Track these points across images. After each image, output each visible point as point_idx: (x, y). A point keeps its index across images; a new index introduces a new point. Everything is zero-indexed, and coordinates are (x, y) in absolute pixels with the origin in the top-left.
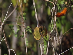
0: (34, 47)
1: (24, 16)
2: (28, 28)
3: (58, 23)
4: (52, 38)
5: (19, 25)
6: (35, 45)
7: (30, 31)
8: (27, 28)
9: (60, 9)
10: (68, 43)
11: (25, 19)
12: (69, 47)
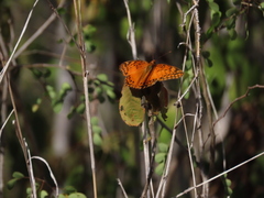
0: (127, 149)
1: (87, 37)
2: (102, 82)
3: (210, 64)
4: (186, 117)
5: (68, 68)
6: (130, 144)
7: (110, 93)
8: (97, 82)
9: (216, 15)
10: (249, 135)
11: (93, 48)
12: (252, 150)
